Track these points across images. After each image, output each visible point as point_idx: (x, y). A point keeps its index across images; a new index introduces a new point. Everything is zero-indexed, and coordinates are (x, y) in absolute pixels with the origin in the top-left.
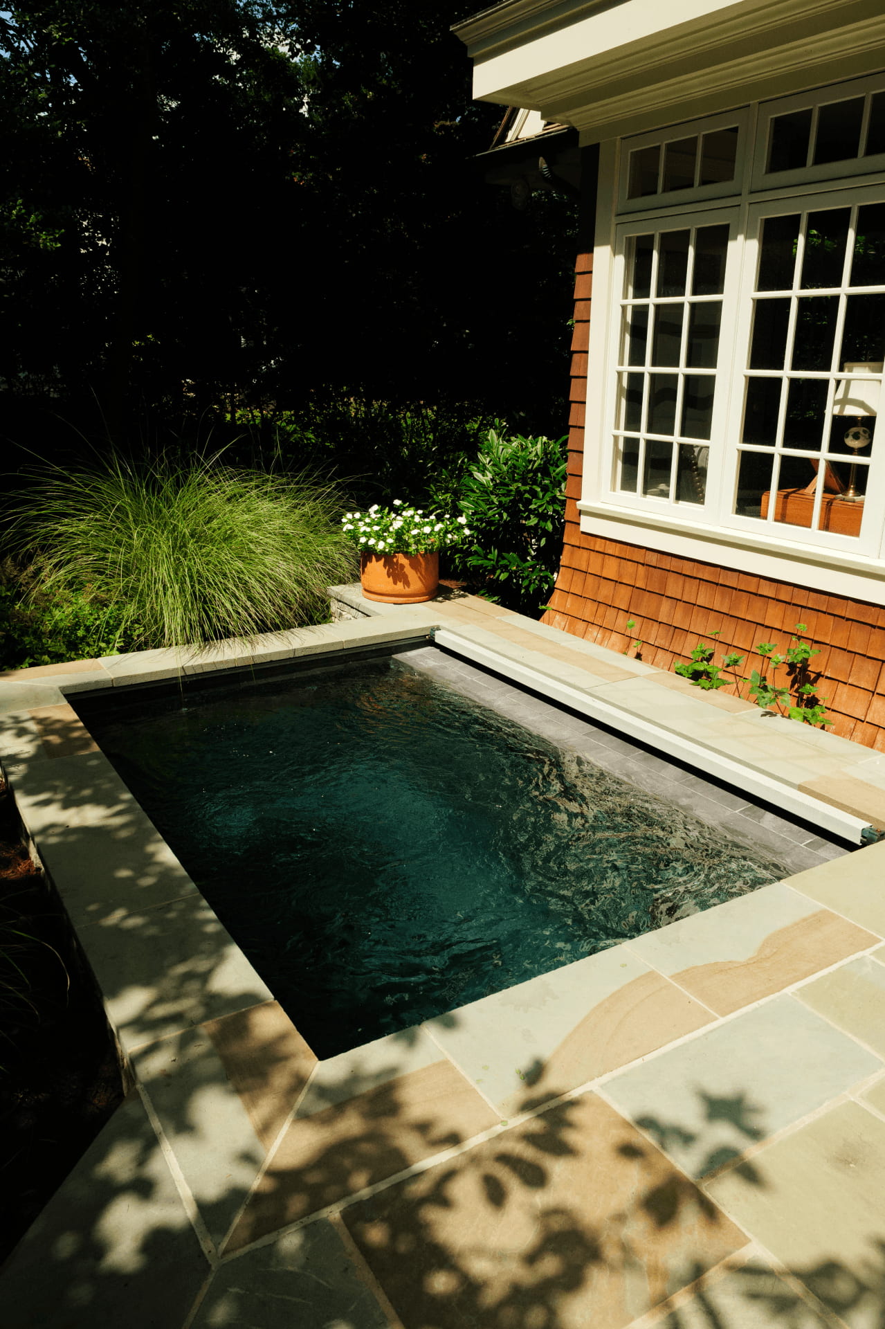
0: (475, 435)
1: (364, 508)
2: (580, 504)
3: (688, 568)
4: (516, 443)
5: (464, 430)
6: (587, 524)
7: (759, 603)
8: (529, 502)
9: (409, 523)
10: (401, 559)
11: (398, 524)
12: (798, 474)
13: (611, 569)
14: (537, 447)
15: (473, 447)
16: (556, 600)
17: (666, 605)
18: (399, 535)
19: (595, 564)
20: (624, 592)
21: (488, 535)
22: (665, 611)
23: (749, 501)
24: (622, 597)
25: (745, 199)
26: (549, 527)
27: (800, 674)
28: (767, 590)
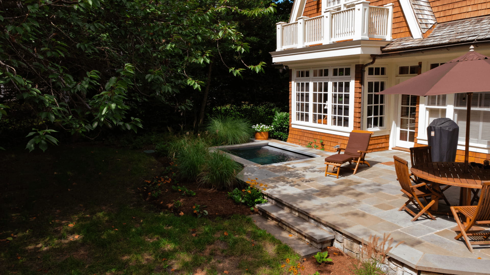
0: (274, 112)
1: (256, 125)
2: (292, 123)
3: (307, 132)
4: (281, 113)
5: (271, 111)
6: (293, 126)
7: (316, 135)
8: (283, 123)
9: (263, 127)
10: (263, 133)
11: (262, 127)
12: (320, 117)
13: (297, 133)
14: (284, 114)
15: (273, 114)
16: (288, 139)
17: (305, 138)
18: (262, 129)
19: (294, 133)
20: (299, 136)
21: (277, 129)
22: (305, 139)
23: (315, 121)
24: (298, 137)
25: (311, 80)
26: (287, 127)
27: (322, 145)
28: (317, 133)
